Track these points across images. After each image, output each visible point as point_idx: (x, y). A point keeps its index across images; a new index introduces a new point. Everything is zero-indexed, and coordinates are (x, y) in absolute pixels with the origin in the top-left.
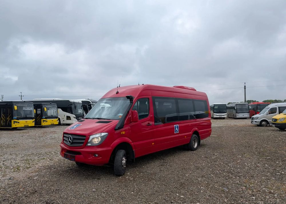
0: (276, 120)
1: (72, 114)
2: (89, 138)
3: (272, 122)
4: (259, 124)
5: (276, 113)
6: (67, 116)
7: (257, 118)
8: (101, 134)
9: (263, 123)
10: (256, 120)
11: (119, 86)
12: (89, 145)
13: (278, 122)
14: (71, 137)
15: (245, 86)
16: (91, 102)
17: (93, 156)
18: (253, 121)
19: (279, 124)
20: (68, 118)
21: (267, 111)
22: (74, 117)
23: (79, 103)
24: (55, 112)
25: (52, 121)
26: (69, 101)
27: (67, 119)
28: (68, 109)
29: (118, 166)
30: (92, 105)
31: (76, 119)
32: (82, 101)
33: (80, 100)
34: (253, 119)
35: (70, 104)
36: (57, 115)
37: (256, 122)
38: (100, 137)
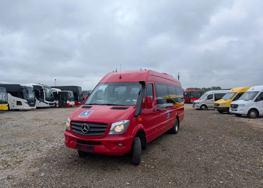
0: (218, 105)
1: (24, 99)
2: (110, 126)
3: (214, 106)
4: (200, 108)
5: (212, 99)
6: (17, 101)
7: (198, 103)
8: (124, 122)
9: (203, 107)
10: (197, 105)
11: (116, 71)
12: (111, 133)
13: (220, 106)
14: (86, 126)
15: (179, 76)
16: (43, 87)
17: (117, 146)
18: (195, 106)
19: (221, 108)
20: (19, 103)
21: (206, 97)
22: (26, 103)
23: (30, 88)
24: (3, 97)
25: (2, 106)
26: (19, 85)
27: (17, 105)
28: (18, 94)
29: (138, 155)
30: (44, 90)
31: (28, 104)
32: (33, 86)
33: (31, 84)
34: (195, 103)
35: (20, 89)
36: (6, 100)
37: (197, 106)
38: (123, 125)
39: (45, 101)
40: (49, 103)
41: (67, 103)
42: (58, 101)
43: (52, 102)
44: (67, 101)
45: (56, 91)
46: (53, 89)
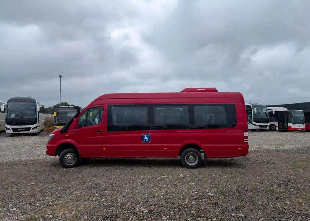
16: (252, 106)
30: (252, 110)
39: (254, 123)
40: (259, 125)
41: (288, 126)
42: (277, 123)
43: (266, 124)
44: (288, 123)
45: (271, 111)
46: (268, 108)
